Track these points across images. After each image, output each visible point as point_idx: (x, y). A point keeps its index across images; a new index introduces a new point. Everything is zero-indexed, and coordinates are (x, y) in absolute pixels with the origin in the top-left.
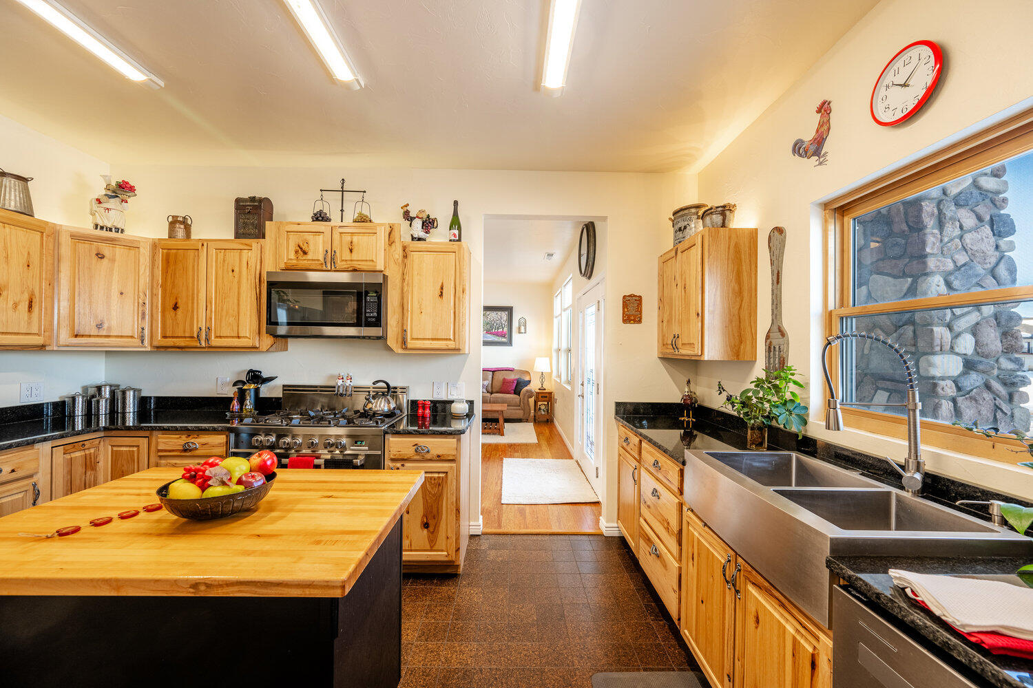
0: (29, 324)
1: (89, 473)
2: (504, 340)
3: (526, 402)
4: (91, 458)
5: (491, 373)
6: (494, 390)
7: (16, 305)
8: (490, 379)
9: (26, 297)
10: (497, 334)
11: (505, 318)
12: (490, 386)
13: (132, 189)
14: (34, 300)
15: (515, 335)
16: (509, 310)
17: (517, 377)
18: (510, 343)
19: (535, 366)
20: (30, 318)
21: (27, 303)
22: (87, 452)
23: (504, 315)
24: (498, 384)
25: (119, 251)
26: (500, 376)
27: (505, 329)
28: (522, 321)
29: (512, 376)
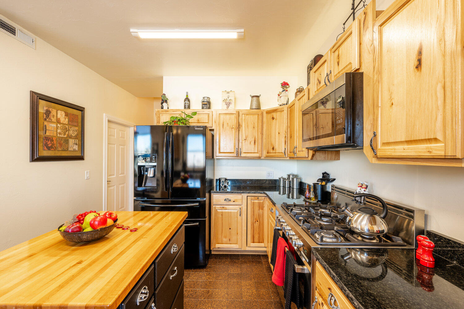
0: (255, 149)
1: (260, 210)
4: (261, 204)
7: (250, 143)
9: (253, 139)
13: (288, 85)
14: (256, 140)
20: (255, 147)
21: (254, 142)
22: (260, 201)
25: (278, 114)
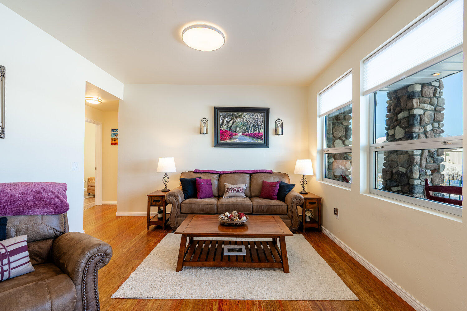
2: (260, 141)
3: (294, 210)
5: (248, 175)
6: (253, 194)
8: (248, 182)
10: (253, 136)
11: (261, 120)
12: (248, 189)
15: (272, 137)
16: (266, 111)
17: (276, 180)
18: (266, 145)
19: (296, 168)
23: (260, 117)
24: (256, 188)
26: (260, 179)
27: (262, 131)
28: (279, 122)
29: (272, 179)
